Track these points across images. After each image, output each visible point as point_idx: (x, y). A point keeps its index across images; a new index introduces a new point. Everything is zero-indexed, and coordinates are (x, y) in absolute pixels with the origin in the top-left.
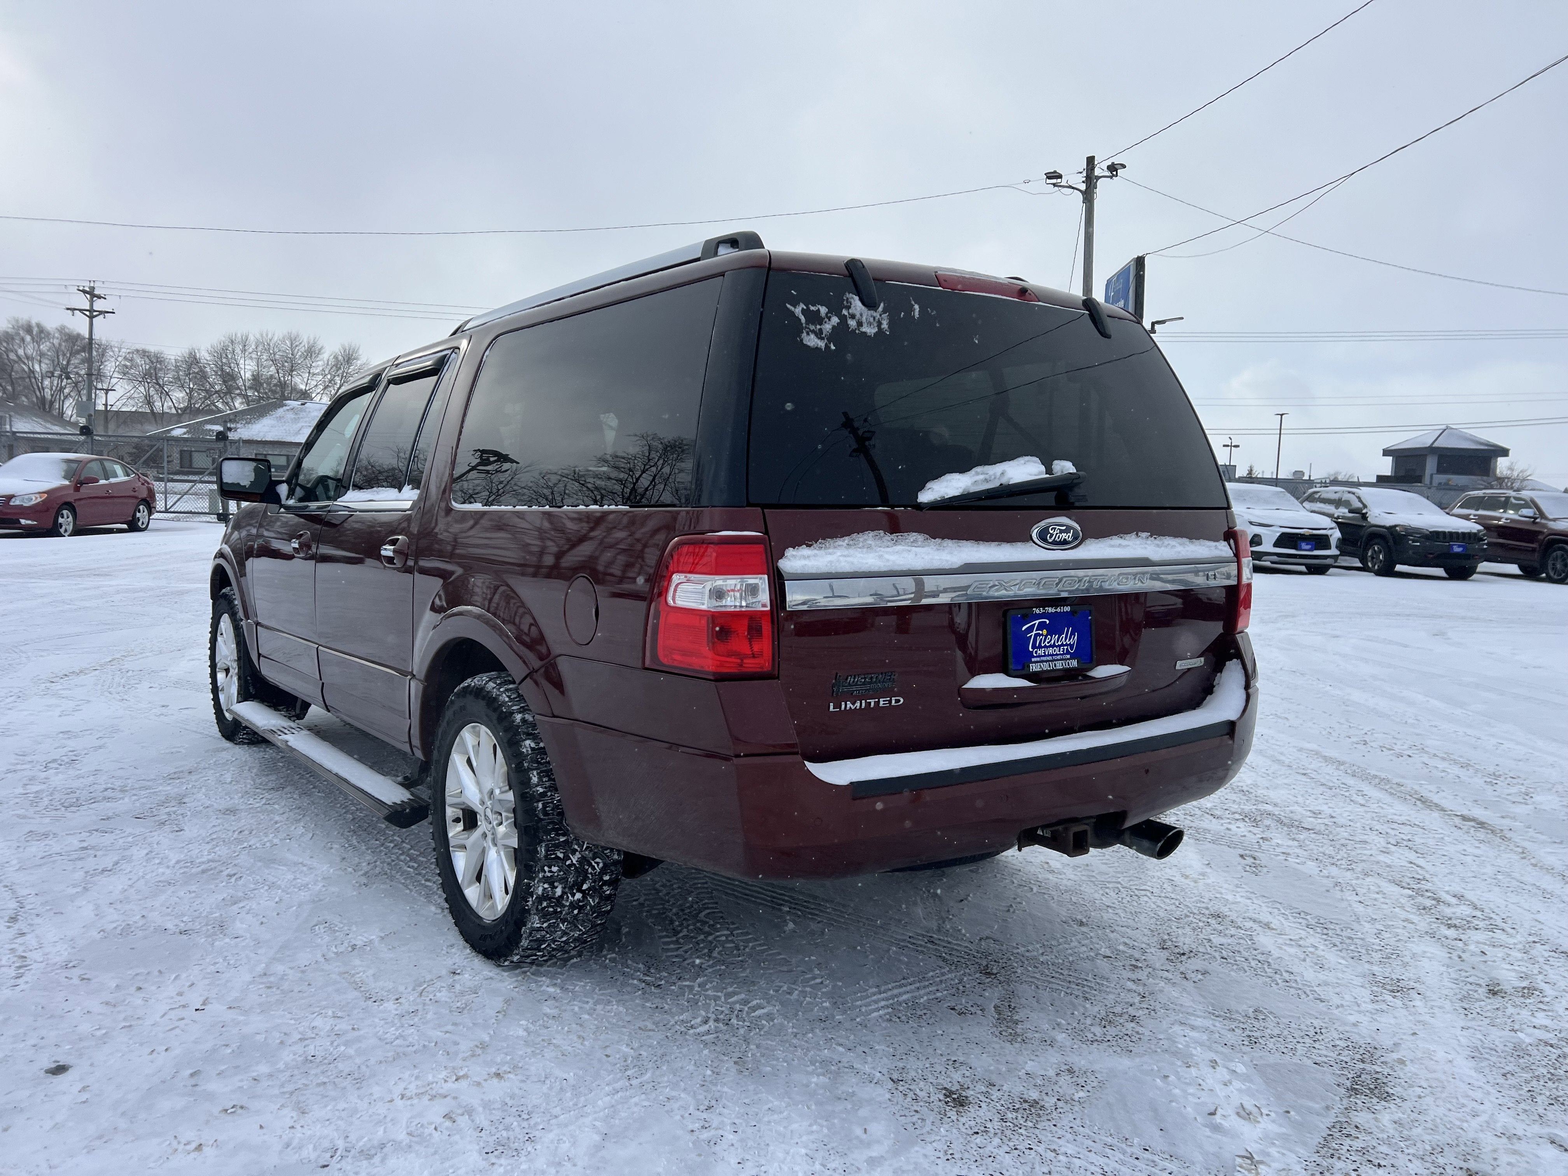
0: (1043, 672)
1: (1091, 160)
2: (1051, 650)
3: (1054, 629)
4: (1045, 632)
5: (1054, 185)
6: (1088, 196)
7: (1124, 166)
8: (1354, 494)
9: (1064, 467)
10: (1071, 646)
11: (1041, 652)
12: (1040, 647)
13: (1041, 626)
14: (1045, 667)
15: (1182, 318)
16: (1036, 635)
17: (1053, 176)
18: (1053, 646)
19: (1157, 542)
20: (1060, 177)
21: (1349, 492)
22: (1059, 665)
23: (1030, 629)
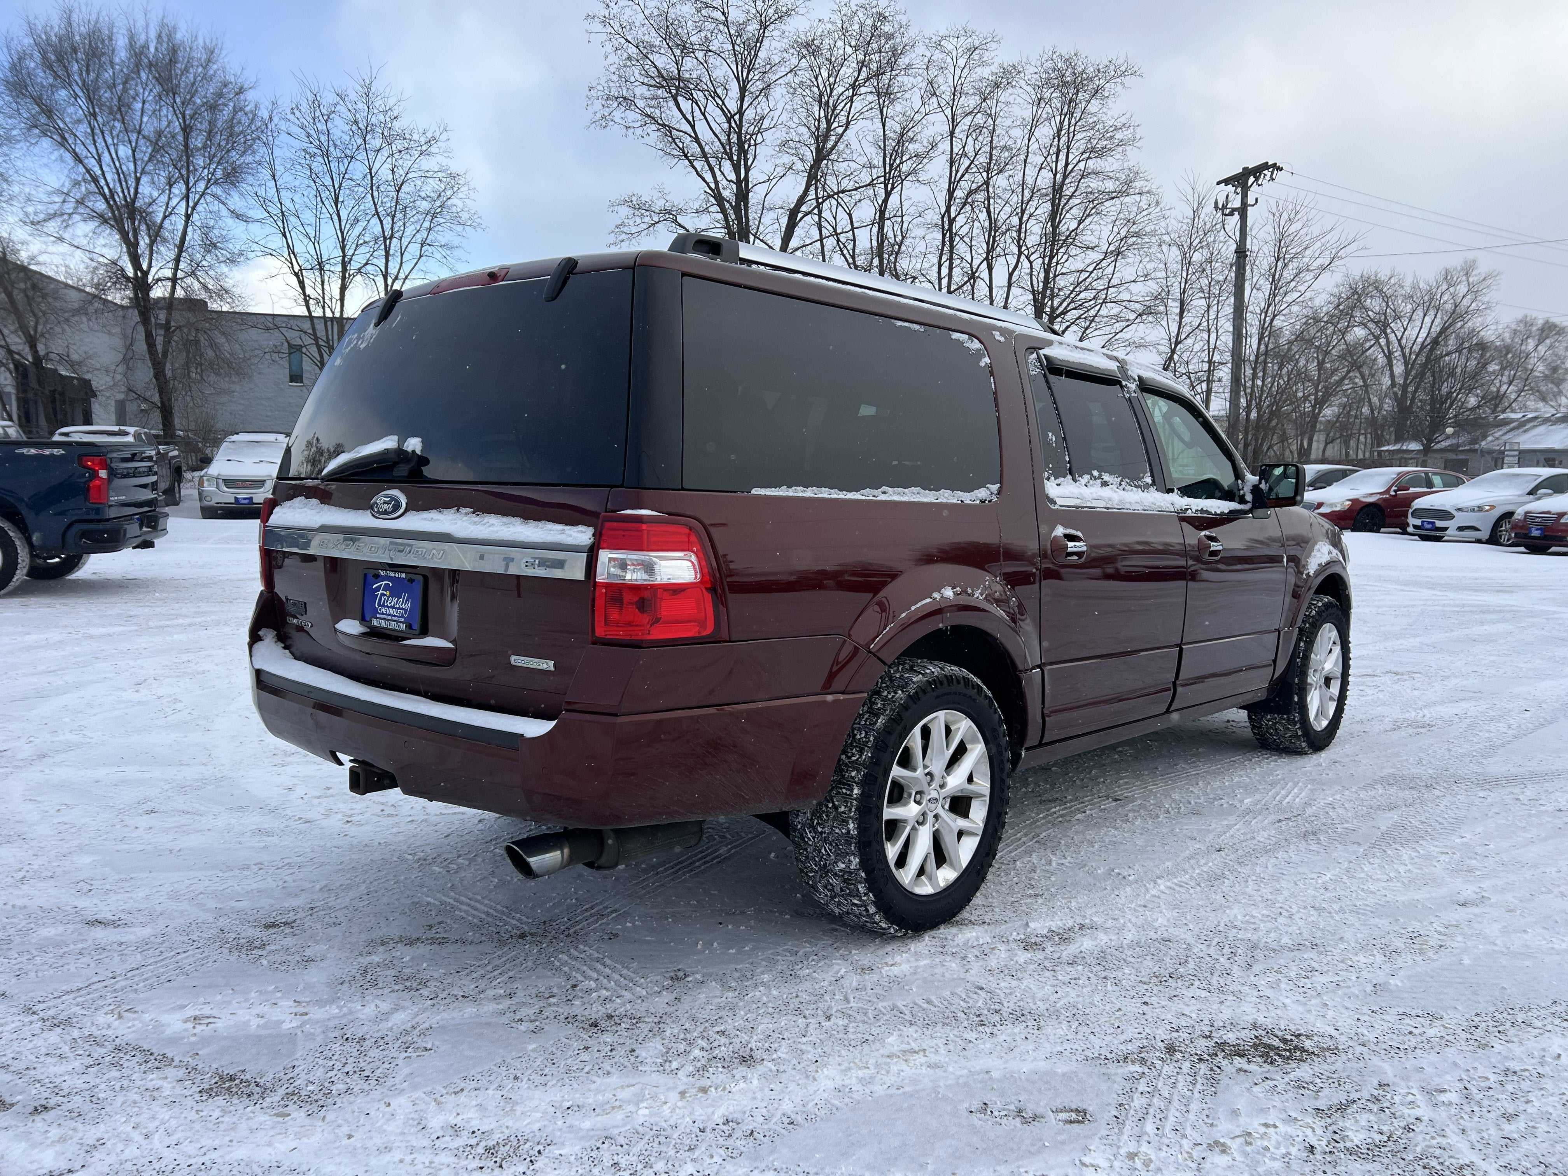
0: (381, 627)
2: (391, 611)
3: (395, 592)
4: (388, 593)
9: (414, 444)
10: (406, 610)
11: (384, 610)
12: (383, 606)
13: (386, 588)
14: (383, 624)
16: (382, 595)
18: (393, 607)
19: (477, 519)
22: (392, 625)
23: (378, 589)
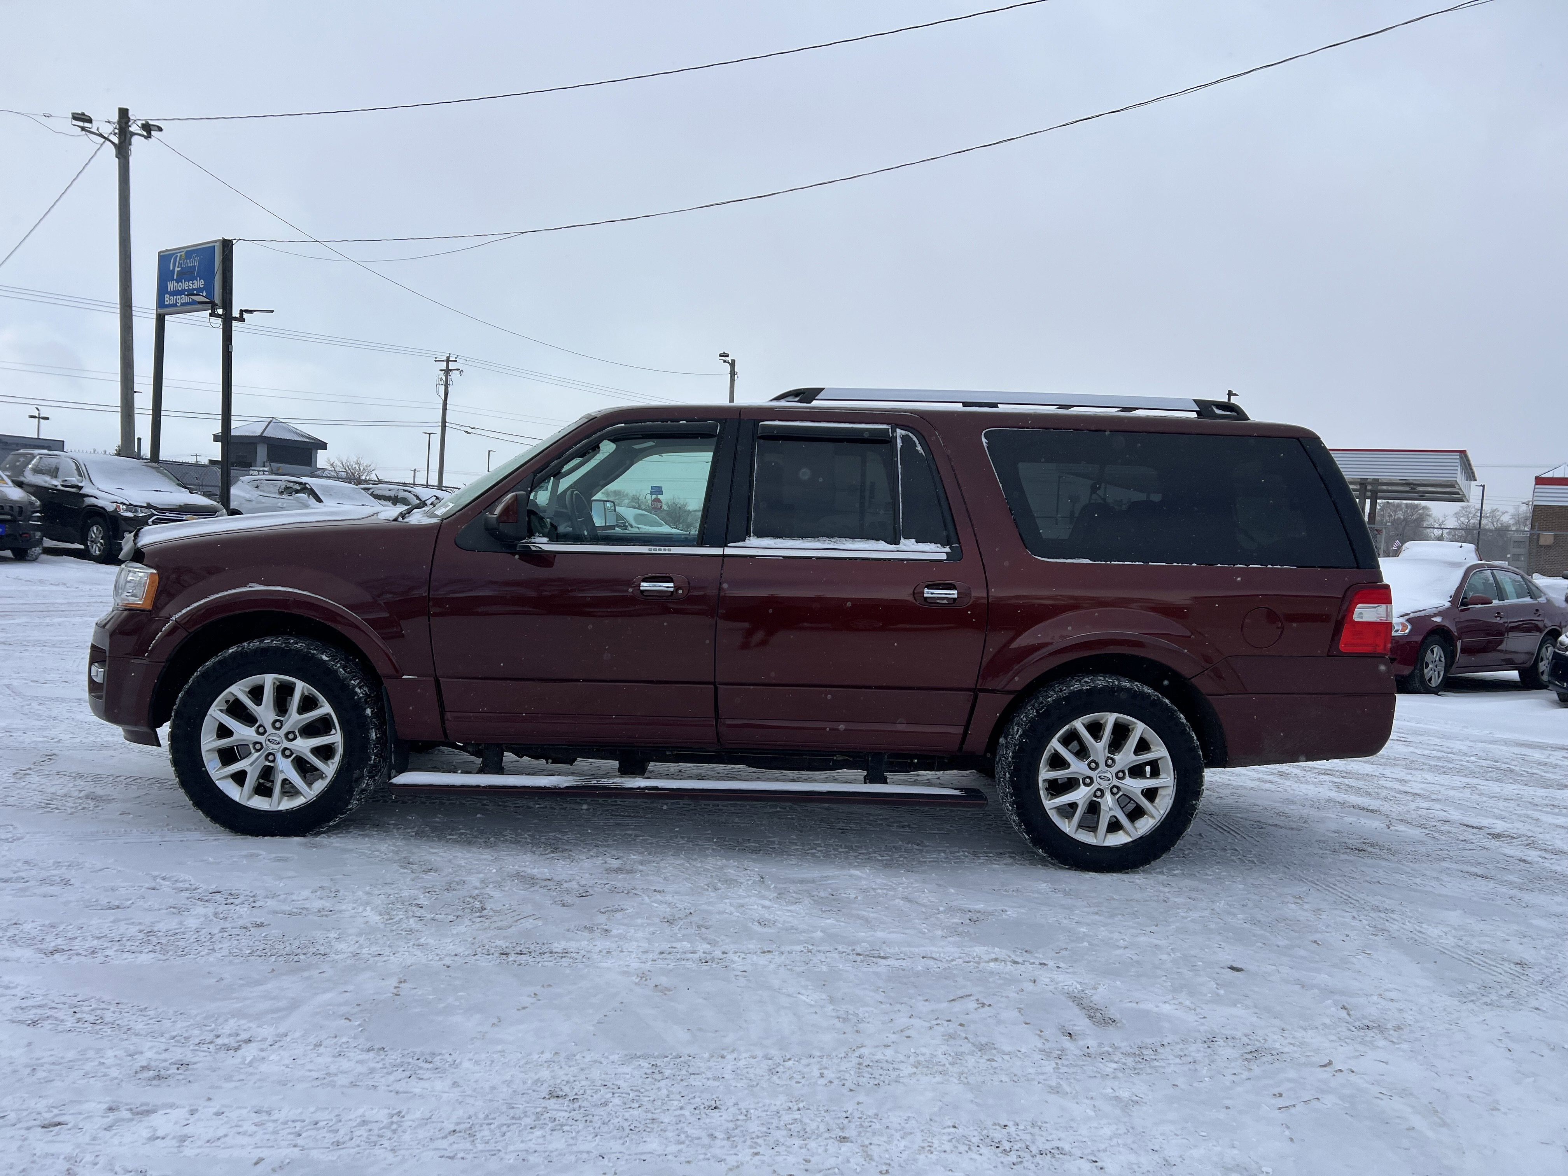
1: (124, 113)
5: (83, 129)
6: (123, 151)
7: (160, 129)
8: (410, 492)
15: (272, 311)
17: (81, 118)
20: (90, 121)
21: (405, 491)
